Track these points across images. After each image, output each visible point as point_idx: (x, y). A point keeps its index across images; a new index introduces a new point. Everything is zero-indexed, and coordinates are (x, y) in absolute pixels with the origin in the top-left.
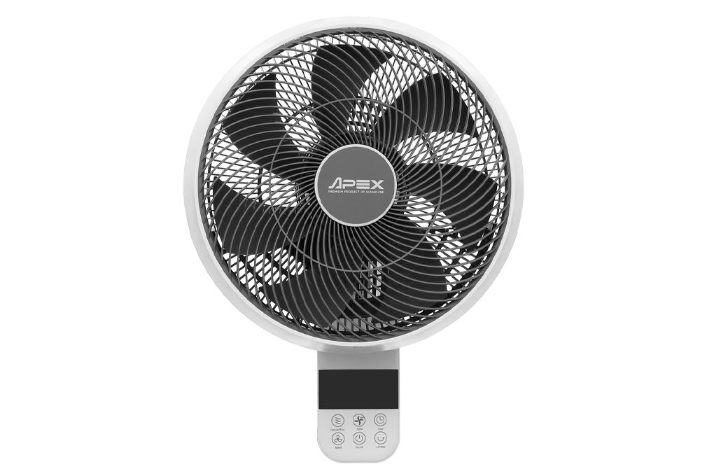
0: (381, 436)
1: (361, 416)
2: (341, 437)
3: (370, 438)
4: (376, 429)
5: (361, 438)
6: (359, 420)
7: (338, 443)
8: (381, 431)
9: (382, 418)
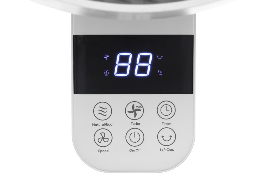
0: (167, 133)
1: (136, 104)
2: (108, 135)
3: (151, 137)
4: (159, 123)
5: (137, 136)
6: (134, 111)
7: (103, 144)
8: (167, 126)
9: (168, 108)
